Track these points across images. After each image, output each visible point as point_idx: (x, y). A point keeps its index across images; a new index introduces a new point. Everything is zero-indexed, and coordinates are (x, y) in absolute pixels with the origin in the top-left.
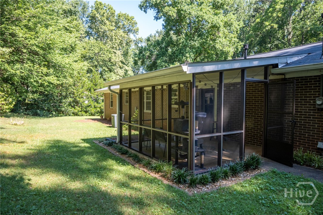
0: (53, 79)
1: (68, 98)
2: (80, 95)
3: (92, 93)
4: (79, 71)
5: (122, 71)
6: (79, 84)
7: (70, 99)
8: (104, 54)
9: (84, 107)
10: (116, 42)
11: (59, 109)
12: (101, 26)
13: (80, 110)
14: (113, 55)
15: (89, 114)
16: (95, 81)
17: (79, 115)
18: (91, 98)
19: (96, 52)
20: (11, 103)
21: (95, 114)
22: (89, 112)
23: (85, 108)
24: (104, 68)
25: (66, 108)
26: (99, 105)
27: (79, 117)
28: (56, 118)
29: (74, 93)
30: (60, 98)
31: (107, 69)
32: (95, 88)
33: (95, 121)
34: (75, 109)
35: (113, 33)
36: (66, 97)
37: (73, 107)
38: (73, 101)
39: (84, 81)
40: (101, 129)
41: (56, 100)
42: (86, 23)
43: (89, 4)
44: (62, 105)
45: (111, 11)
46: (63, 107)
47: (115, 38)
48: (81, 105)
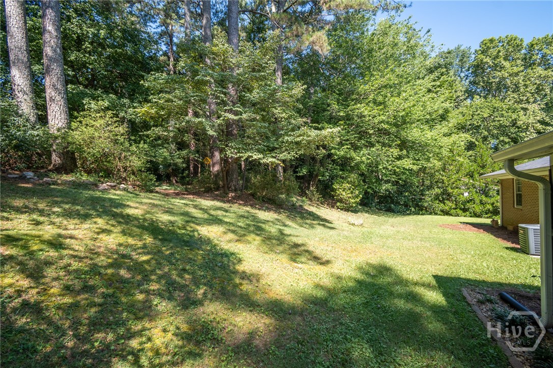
0: (407, 163)
1: (433, 189)
2: (453, 183)
3: (476, 180)
4: (450, 147)
6: (452, 167)
7: (437, 191)
8: (502, 116)
9: (461, 202)
10: (527, 91)
11: (420, 204)
12: (494, 73)
13: (454, 206)
14: (522, 112)
15: (471, 213)
16: (482, 160)
17: (451, 215)
18: (475, 188)
19: (486, 115)
20: (357, 197)
21: (482, 214)
22: (471, 210)
23: (462, 204)
24: (502, 138)
25: (430, 203)
26: (490, 201)
27: (451, 217)
28: (415, 216)
29: (443, 180)
30: (422, 188)
31: (507, 140)
32: (482, 171)
33: (480, 230)
34: (445, 205)
35: (520, 78)
36: (430, 187)
37: (443, 202)
38: (442, 193)
39: (460, 163)
40: (491, 253)
41: (416, 192)
42: (467, 79)
43: (471, 50)
44: (424, 199)
45: (513, 44)
46: (426, 202)
47: (525, 85)
48: (456, 199)
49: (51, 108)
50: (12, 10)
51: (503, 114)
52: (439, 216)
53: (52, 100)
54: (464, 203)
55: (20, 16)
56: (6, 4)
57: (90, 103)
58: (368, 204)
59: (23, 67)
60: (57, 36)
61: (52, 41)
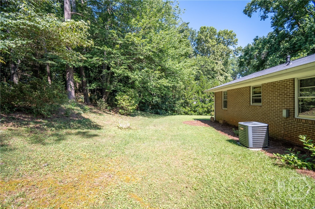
1: (180, 100)
2: (190, 97)
3: (200, 95)
5: (223, 78)
6: (189, 87)
7: (182, 101)
10: (218, 55)
11: (173, 109)
12: (206, 44)
13: (190, 110)
15: (197, 113)
17: (189, 114)
18: (199, 99)
19: (202, 64)
20: (134, 105)
21: (202, 113)
22: (198, 111)
24: (208, 76)
25: (178, 108)
26: (206, 106)
27: (189, 116)
28: (171, 116)
29: (185, 95)
30: (174, 100)
31: (210, 77)
34: (185, 109)
35: (215, 48)
36: (178, 99)
37: (184, 107)
38: (184, 102)
41: (172, 102)
42: (194, 46)
43: (196, 31)
44: (175, 106)
45: (213, 31)
46: (176, 107)
47: (217, 52)
48: (191, 105)
51: (209, 64)
52: (183, 116)
54: (194, 108)
58: (145, 110)
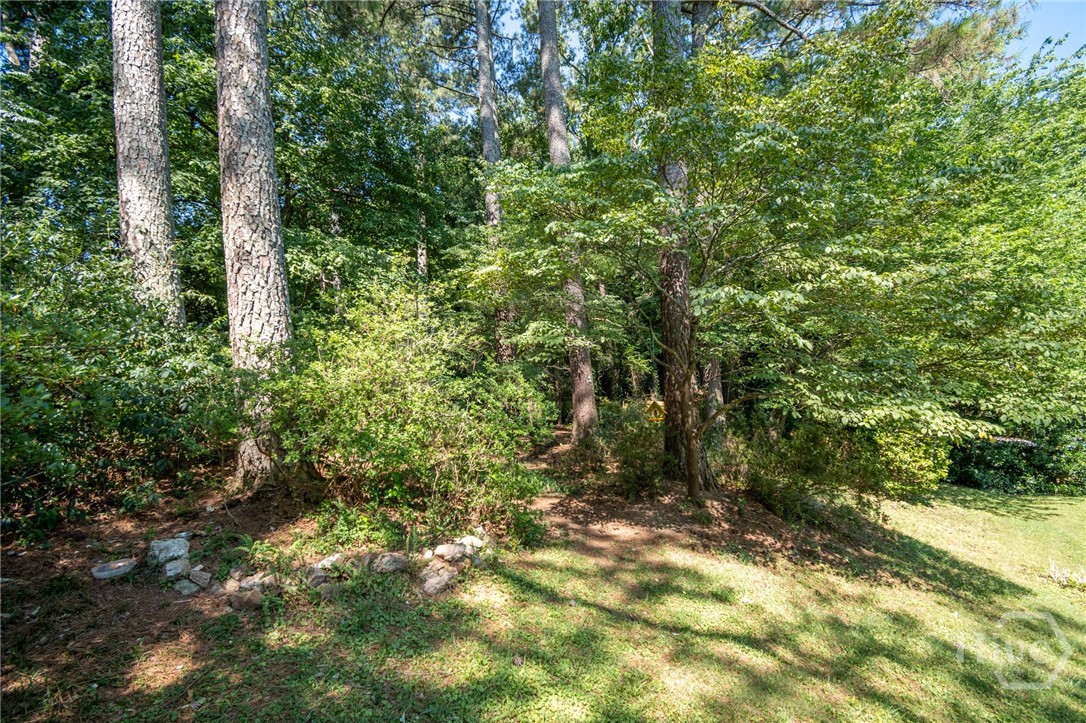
20: (941, 464)
49: (240, 282)
50: (128, 23)
53: (244, 256)
55: (148, 37)
56: (113, 9)
57: (301, 261)
59: (148, 169)
60: (258, 55)
61: (245, 69)
